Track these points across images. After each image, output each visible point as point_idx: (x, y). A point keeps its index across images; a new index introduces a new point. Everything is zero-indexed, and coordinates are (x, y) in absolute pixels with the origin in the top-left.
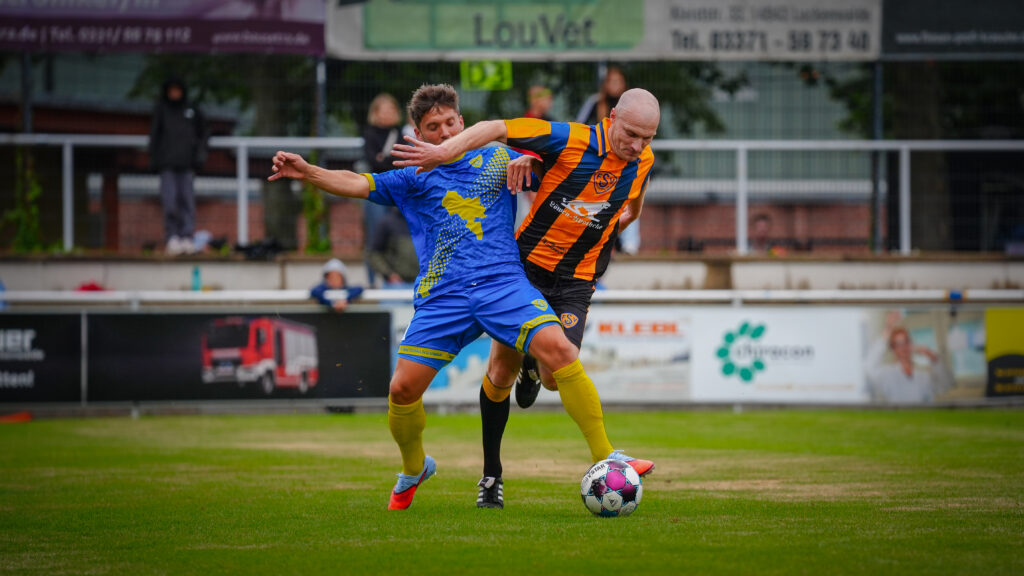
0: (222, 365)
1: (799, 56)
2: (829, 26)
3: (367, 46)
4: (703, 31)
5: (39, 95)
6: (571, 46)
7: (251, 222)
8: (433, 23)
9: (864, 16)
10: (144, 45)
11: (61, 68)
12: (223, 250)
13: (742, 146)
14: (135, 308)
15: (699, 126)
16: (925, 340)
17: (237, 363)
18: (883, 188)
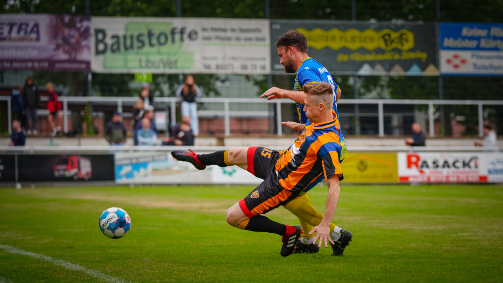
0: (60, 171)
1: (245, 72)
2: (254, 62)
3: (105, 67)
4: (213, 64)
6: (171, 68)
7: (69, 125)
8: (126, 61)
9: (264, 59)
10: (33, 68)
11: (6, 75)
12: (61, 135)
13: (227, 101)
14: (32, 153)
15: (212, 94)
17: (65, 170)
18: (272, 114)
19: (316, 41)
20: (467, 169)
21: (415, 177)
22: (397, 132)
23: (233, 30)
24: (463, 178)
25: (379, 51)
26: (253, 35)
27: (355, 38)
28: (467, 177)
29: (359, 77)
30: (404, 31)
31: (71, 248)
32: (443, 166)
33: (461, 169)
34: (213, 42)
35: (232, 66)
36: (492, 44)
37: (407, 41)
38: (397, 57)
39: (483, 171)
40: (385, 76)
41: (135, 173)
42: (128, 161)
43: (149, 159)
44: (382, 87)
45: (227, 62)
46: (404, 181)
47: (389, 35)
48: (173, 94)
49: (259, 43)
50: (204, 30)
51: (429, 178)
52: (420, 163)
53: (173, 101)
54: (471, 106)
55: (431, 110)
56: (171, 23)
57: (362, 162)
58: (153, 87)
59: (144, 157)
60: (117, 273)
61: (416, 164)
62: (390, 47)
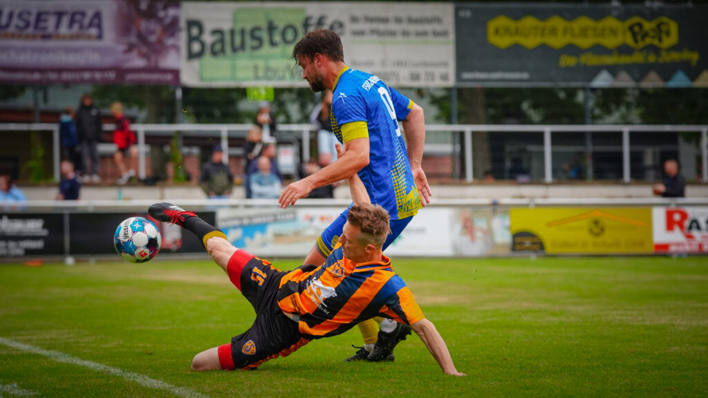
1: (416, 84)
2: (430, 69)
3: (202, 79)
5: (42, 106)
7: (147, 167)
8: (233, 68)
9: (445, 64)
10: (92, 81)
11: (52, 92)
12: (134, 182)
14: (91, 210)
16: (480, 223)
18: (458, 148)
19: (526, 35)
21: (678, 244)
22: (651, 175)
23: (398, 20)
25: (624, 50)
26: (428, 28)
27: (587, 30)
29: (593, 90)
30: (665, 19)
31: (151, 354)
34: (368, 38)
35: (396, 75)
37: (668, 34)
38: (652, 58)
40: (633, 89)
41: (247, 240)
42: (236, 223)
43: (268, 219)
44: (628, 106)
45: (388, 69)
46: (662, 251)
47: (640, 25)
48: (305, 119)
49: (439, 39)
50: (354, 20)
51: (701, 246)
52: (687, 223)
53: (306, 129)
55: (705, 141)
56: (303, 10)
57: (596, 223)
58: (275, 109)
59: (261, 216)
60: (220, 392)
61: (680, 224)
62: (641, 44)
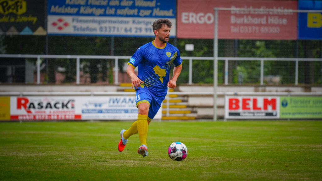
20: (65, 109)
21: (23, 116)
22: (10, 79)
24: (62, 116)
28: (65, 116)
32: (47, 107)
33: (61, 109)
36: (89, 11)
37: (21, 7)
38: (12, 20)
39: (78, 111)
40: (2, 35)
47: (7, 2)
51: (35, 117)
52: (28, 105)
54: (71, 60)
55: (39, 62)
61: (25, 106)
62: (7, 13)
